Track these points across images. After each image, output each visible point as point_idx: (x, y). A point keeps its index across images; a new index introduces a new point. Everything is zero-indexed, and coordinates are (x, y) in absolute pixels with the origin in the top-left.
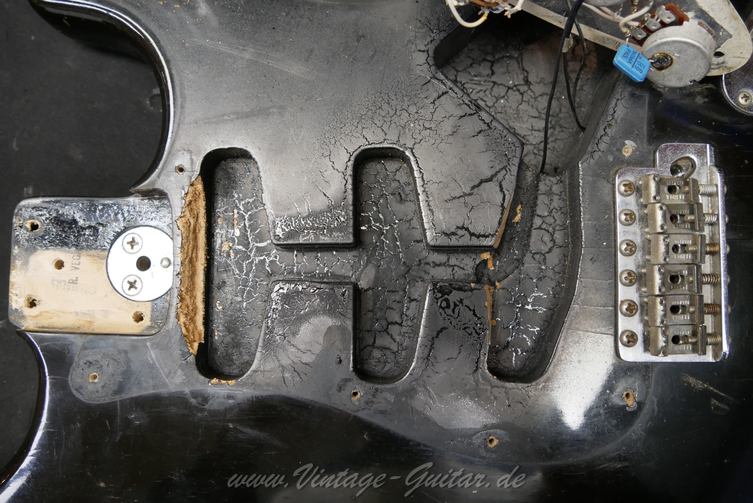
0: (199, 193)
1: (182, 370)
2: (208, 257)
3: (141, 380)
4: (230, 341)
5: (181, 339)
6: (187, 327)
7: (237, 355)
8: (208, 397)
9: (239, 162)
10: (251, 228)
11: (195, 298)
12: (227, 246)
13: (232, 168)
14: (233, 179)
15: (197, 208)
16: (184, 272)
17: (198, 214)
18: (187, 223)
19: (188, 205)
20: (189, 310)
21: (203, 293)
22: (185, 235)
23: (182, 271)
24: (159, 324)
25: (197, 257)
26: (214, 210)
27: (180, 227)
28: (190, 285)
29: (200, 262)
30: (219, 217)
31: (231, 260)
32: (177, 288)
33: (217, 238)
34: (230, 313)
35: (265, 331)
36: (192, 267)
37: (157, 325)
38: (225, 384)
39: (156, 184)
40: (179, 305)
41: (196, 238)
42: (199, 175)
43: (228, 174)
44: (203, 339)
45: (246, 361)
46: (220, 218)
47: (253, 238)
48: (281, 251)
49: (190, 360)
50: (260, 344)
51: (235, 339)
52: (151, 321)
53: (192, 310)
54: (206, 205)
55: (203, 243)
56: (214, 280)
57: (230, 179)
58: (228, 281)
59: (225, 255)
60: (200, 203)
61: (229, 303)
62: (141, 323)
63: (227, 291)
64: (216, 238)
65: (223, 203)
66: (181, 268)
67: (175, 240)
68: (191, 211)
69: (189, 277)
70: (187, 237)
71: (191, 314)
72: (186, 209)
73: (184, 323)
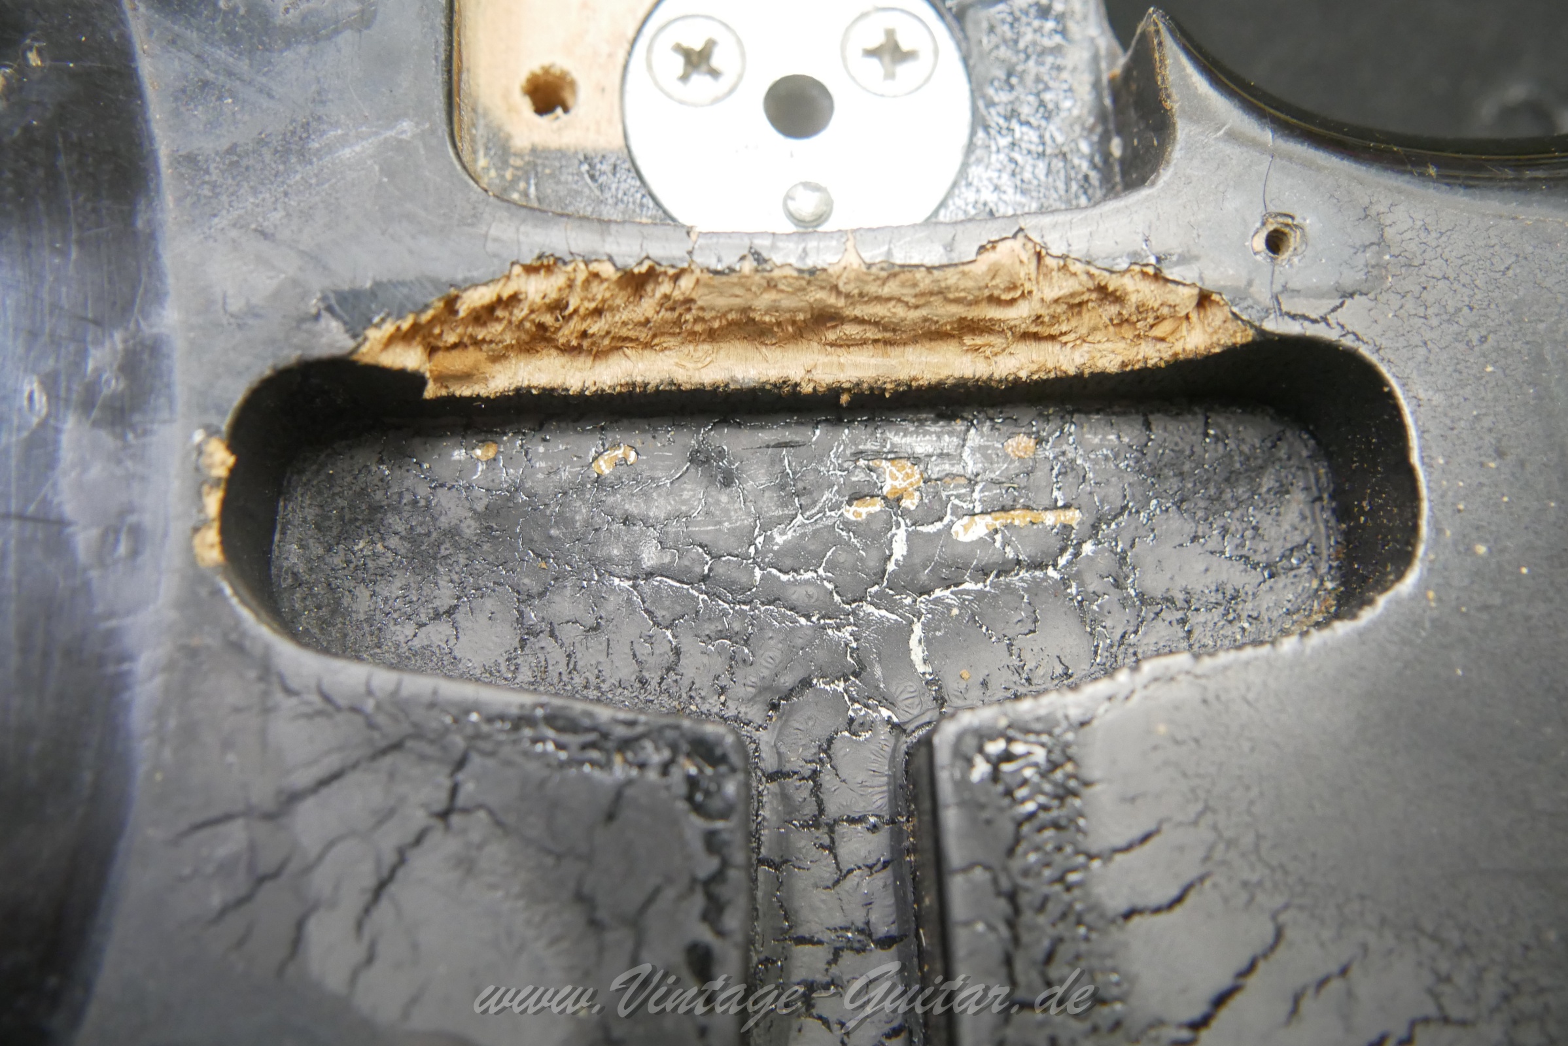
0: (1162, 340)
1: (277, 295)
2: (844, 399)
3: (220, 98)
4: (443, 522)
5: (436, 283)
6: (499, 313)
7: (376, 556)
8: (133, 427)
9: (1314, 521)
10: (995, 597)
11: (647, 345)
12: (900, 484)
13: (1282, 490)
14: (1228, 495)
15: (1083, 331)
16: (771, 285)
17: (1052, 338)
18: (1013, 287)
19: (1102, 289)
20: (584, 318)
21: (672, 383)
22: (952, 281)
23: (776, 273)
24: (522, 185)
25: (847, 344)
26: (1072, 413)
27: (990, 257)
28: (708, 315)
29: (822, 359)
30: (1040, 441)
31: (836, 507)
32: (690, 253)
33: (939, 436)
34: (581, 512)
35: (475, 706)
36: (794, 323)
37: (515, 180)
38: (201, 509)
39: (1195, 129)
40: (607, 270)
41: (934, 334)
42: (1261, 332)
43: (1253, 471)
44: (444, 392)
45: (346, 601)
46: (1032, 442)
47: (949, 607)
48: (895, 750)
49: (328, 330)
50: (417, 685)
51: (456, 545)
52: (534, 150)
53: (584, 334)
54: (1101, 378)
55: (913, 373)
56: (734, 431)
57: (1227, 480)
58: (732, 500)
59: (859, 477)
60: (1109, 345)
61: (632, 508)
62: (525, 106)
63: (686, 495)
64: (933, 429)
65: (1106, 458)
66: (788, 272)
67: (921, 234)
68: (1071, 306)
69: (745, 310)
70: (941, 292)
71: (566, 331)
72: (1084, 278)
73: (515, 299)
